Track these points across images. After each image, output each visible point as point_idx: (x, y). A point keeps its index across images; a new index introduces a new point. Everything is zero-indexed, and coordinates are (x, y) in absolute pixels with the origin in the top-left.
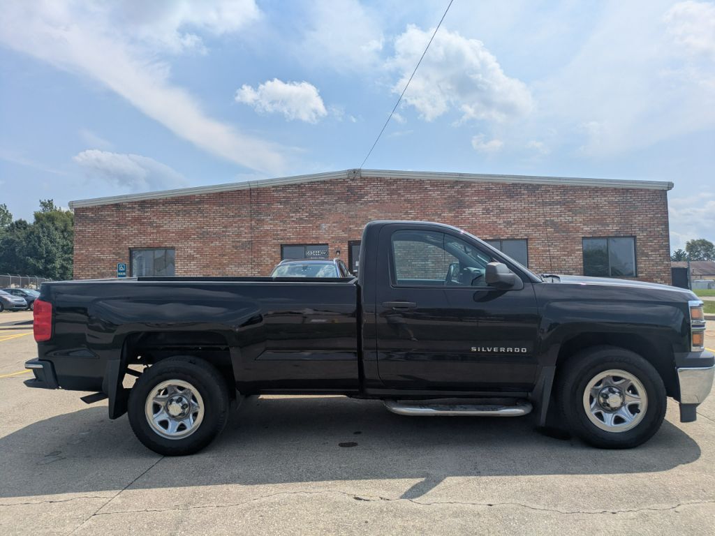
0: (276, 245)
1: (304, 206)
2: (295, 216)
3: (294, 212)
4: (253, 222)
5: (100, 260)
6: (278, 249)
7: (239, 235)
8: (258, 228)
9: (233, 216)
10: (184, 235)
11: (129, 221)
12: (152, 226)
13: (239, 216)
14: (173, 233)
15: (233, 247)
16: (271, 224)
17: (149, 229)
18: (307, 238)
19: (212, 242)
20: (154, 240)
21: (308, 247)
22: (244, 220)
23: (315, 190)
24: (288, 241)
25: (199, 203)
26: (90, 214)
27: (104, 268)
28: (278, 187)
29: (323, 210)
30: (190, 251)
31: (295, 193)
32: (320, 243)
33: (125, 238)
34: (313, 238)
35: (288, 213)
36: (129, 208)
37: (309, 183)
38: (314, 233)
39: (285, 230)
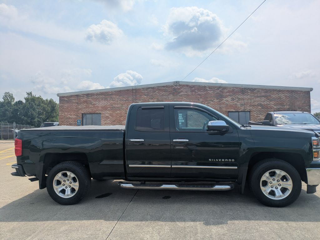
1: (155, 96)
3: (151, 99)
5: (70, 118)
9: (125, 101)
10: (105, 108)
11: (82, 102)
12: (91, 104)
13: (128, 101)
14: (100, 107)
15: (125, 113)
17: (91, 106)
19: (116, 111)
20: (92, 110)
22: (130, 102)
23: (160, 90)
25: (111, 95)
26: (66, 99)
27: (72, 121)
28: (144, 88)
29: (163, 98)
30: (107, 115)
31: (151, 91)
33: (80, 109)
35: (148, 99)
36: (82, 97)
37: (157, 87)
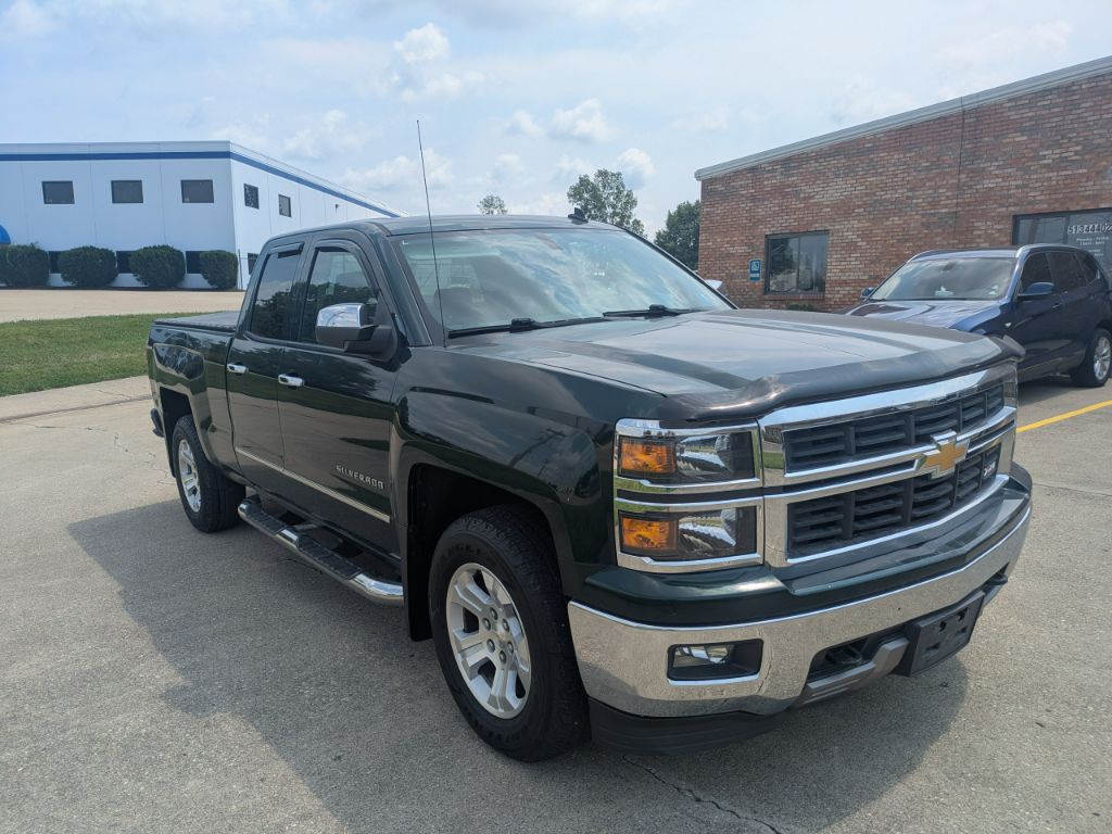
0: (1002, 217)
1: (1073, 130)
2: (1049, 156)
4: (962, 176)
6: (1008, 226)
7: (934, 204)
8: (970, 187)
9: (928, 169)
10: (844, 209)
11: (768, 192)
12: (798, 198)
13: (939, 166)
14: (828, 206)
15: (923, 224)
16: (997, 176)
17: (796, 204)
18: (1072, 199)
19: (887, 219)
20: (800, 220)
21: (1072, 217)
22: (947, 173)
24: (1030, 207)
25: (870, 150)
26: (720, 188)
27: (734, 268)
28: (1020, 98)
30: (851, 236)
32: (1103, 206)
33: (762, 220)
34: (1088, 197)
35: (1034, 150)
36: (770, 171)
37: (1090, 80)
38: (1090, 188)
39: (1026, 186)
